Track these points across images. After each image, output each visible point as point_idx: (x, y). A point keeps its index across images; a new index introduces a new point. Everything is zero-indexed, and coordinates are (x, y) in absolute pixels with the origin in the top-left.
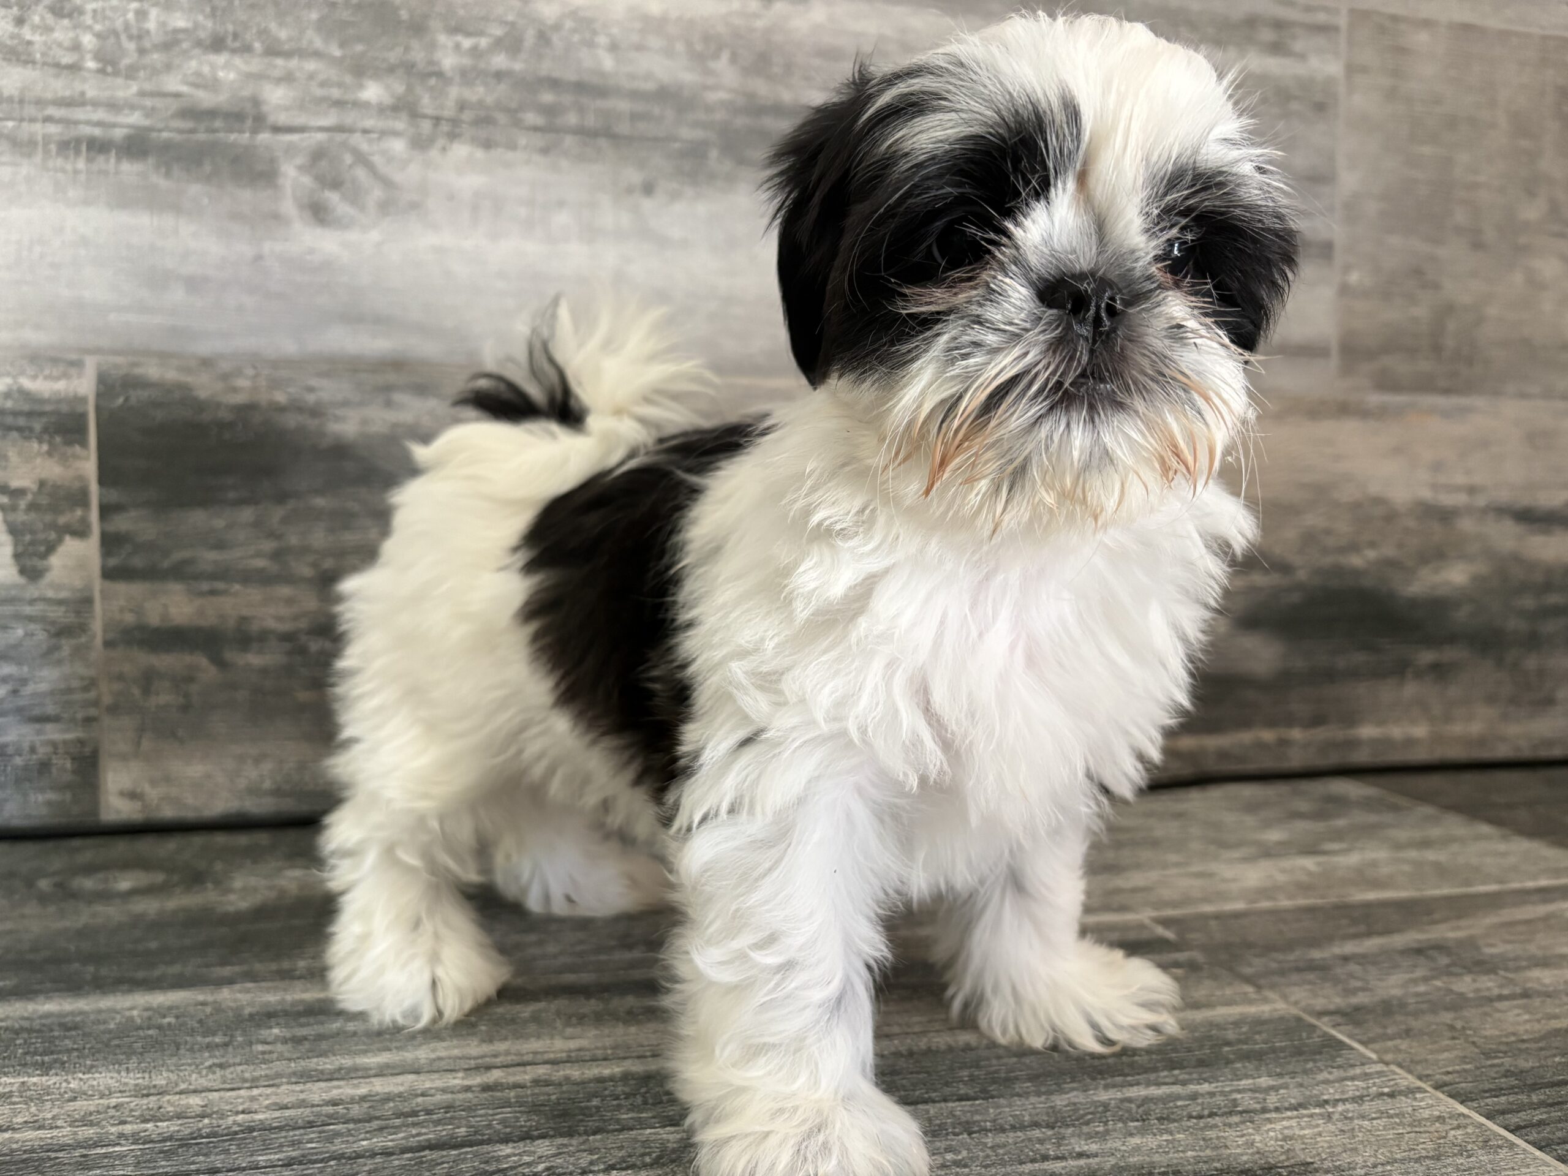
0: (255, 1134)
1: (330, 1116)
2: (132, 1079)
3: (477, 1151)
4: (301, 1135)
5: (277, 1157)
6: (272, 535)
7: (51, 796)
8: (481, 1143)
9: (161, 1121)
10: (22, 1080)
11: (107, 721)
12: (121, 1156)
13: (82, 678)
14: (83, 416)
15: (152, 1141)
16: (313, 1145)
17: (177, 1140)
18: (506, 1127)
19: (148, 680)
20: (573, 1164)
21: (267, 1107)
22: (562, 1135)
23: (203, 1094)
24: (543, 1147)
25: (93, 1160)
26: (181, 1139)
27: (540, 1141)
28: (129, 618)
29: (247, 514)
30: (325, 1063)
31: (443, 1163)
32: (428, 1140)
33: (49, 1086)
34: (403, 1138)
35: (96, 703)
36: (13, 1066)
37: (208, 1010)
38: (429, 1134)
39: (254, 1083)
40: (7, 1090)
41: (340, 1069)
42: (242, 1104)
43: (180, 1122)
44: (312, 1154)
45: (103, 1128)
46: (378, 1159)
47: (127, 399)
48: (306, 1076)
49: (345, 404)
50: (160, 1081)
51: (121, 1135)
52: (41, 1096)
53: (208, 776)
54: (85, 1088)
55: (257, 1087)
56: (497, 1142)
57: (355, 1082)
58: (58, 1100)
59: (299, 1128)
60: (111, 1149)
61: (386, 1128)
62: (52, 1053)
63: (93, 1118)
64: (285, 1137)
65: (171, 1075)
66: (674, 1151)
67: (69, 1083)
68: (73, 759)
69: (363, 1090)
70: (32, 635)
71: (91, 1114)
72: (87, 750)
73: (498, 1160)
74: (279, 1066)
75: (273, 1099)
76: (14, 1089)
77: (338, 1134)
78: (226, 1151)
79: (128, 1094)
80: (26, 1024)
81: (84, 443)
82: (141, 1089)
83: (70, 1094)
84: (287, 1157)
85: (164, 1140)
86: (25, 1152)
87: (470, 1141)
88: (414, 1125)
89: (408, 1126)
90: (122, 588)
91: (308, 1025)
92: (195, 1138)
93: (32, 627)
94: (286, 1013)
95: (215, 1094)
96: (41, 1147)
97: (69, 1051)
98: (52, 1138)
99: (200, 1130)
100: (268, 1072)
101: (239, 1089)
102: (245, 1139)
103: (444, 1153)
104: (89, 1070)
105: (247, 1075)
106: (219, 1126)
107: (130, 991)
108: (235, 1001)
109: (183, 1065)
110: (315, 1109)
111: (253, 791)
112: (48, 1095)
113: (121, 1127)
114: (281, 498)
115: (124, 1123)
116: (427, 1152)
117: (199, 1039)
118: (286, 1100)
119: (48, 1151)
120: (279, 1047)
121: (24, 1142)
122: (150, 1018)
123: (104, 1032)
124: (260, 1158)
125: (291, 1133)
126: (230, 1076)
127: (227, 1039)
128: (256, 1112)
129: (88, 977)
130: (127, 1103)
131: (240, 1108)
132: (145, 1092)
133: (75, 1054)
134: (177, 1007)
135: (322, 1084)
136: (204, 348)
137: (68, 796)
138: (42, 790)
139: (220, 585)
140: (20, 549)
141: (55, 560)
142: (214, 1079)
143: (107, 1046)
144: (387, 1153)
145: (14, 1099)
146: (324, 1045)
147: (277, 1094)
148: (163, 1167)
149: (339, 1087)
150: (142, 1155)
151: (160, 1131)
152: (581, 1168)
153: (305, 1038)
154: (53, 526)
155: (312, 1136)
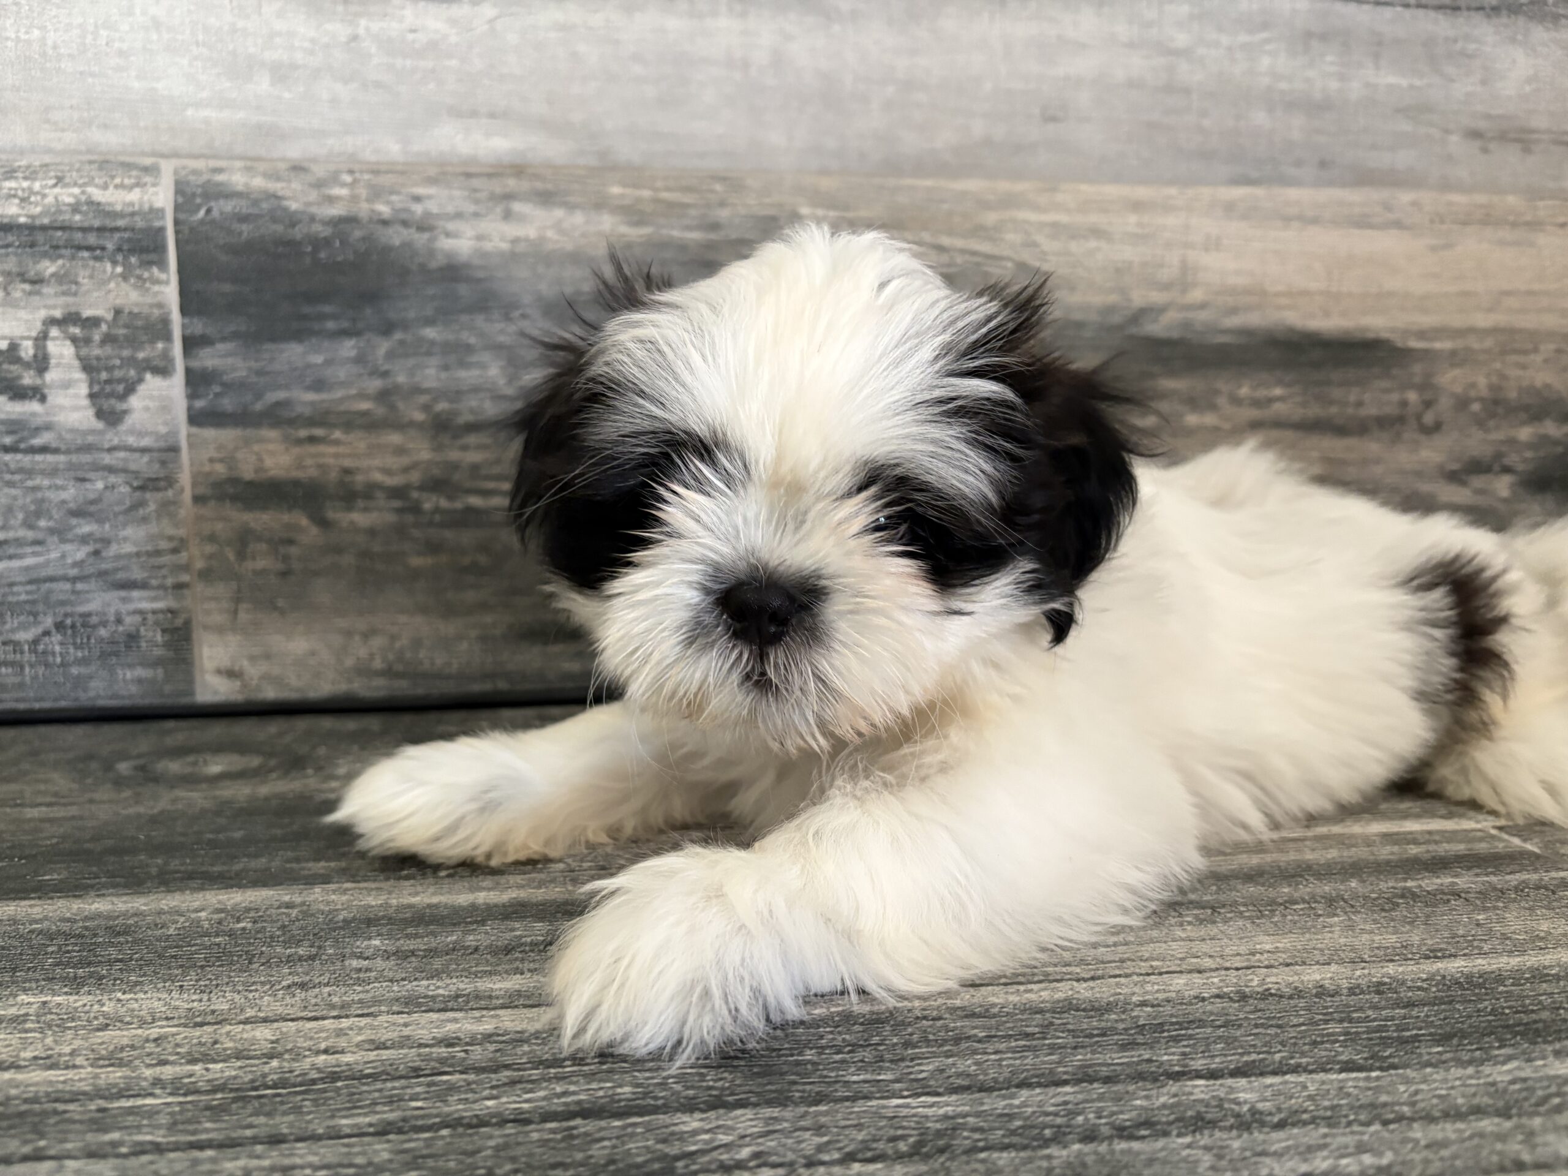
0: (339, 1084)
1: (442, 1061)
2: (182, 1002)
3: (649, 1122)
4: (403, 1088)
5: (367, 1120)
6: (376, 373)
7: (140, 672)
8: (655, 1110)
9: (215, 1061)
10: (44, 999)
11: (199, 588)
12: (152, 1113)
13: (171, 538)
14: (162, 230)
15: (197, 1092)
16: (419, 1104)
17: (231, 1090)
18: (687, 1088)
19: (243, 540)
20: (794, 1151)
21: (357, 1045)
22: (770, 1103)
23: (276, 1025)
24: (745, 1120)
25: (115, 1116)
26: (237, 1090)
27: (739, 1112)
28: (220, 469)
29: (348, 348)
30: (438, 987)
31: (602, 1139)
32: (579, 1102)
33: (76, 1009)
34: (544, 1098)
35: (186, 568)
36: (37, 981)
37: (294, 913)
38: (581, 1092)
39: (343, 1011)
40: (22, 1012)
41: (458, 996)
42: (326, 1039)
43: (239, 1064)
44: (417, 1118)
45: (136, 1068)
46: (510, 1129)
47: (209, 211)
48: (412, 1004)
49: (459, 216)
50: (221, 1005)
51: (157, 1082)
52: (61, 1024)
53: (313, 653)
54: (122, 1011)
55: (347, 1017)
56: (677, 1110)
57: (477, 1014)
58: (84, 1027)
59: (401, 1077)
60: (140, 1102)
61: (520, 1082)
62: (89, 964)
63: (124, 1054)
64: (380, 1090)
65: (237, 997)
66: (939, 1134)
67: (103, 1005)
68: (164, 631)
69: (487, 1027)
70: (113, 487)
71: (122, 1049)
72: (179, 622)
73: (681, 1137)
74: (378, 989)
75: (367, 1035)
76: (32, 1011)
77: (452, 1088)
78: (297, 1110)
79: (175, 1022)
80: (65, 927)
81: (162, 265)
82: (194, 1016)
83: (101, 1019)
84: (382, 1121)
85: (214, 1091)
86: (26, 1101)
87: (637, 1106)
88: (559, 1078)
89: (549, 1080)
90: (209, 433)
91: (416, 936)
92: (256, 1089)
93: (112, 479)
94: (390, 920)
95: (290, 1024)
96: (48, 1094)
97: (111, 963)
98: (64, 1082)
99: (264, 1076)
100: (361, 996)
101: (324, 1018)
102: (325, 1091)
103: (603, 1123)
104: (133, 987)
105: (335, 999)
106: (291, 1072)
107: (202, 889)
108: (328, 903)
109: (254, 983)
110: (422, 1050)
111: (363, 671)
112: (73, 1020)
113: (158, 1069)
114: (387, 329)
115: (163, 1063)
116: (578, 1121)
117: (278, 949)
118: (385, 1036)
119: (56, 1100)
120: (379, 963)
121: (27, 1086)
122: (220, 923)
123: (159, 940)
124: (344, 1122)
125: (389, 1085)
126: (313, 1001)
127: (314, 950)
128: (342, 1052)
129: (154, 871)
130: (173, 1035)
131: (323, 1046)
132: (199, 1020)
133: (119, 965)
134: (257, 910)
135: (434, 1016)
136: (294, 151)
137: (160, 672)
138: (131, 666)
139: (319, 432)
140: (96, 388)
141: (135, 402)
142: (291, 1004)
143: (160, 956)
144: (521, 1120)
145: (29, 1025)
146: (437, 963)
147: (372, 1027)
148: (207, 1131)
149: (456, 1020)
150: (181, 1112)
151: (210, 1076)
152: (805, 1157)
153: (413, 953)
154: (131, 361)
155: (418, 1089)
